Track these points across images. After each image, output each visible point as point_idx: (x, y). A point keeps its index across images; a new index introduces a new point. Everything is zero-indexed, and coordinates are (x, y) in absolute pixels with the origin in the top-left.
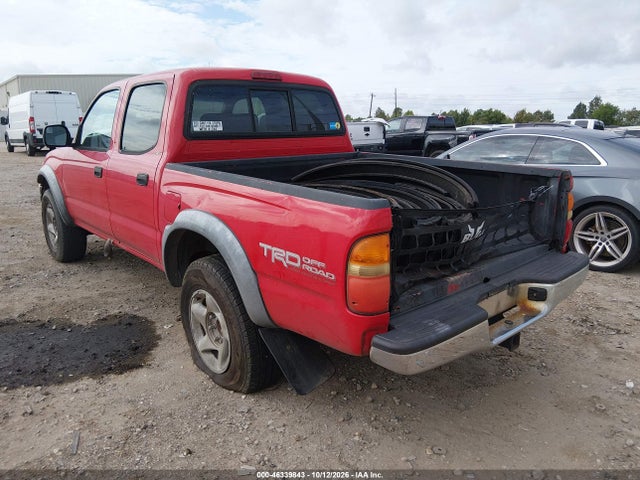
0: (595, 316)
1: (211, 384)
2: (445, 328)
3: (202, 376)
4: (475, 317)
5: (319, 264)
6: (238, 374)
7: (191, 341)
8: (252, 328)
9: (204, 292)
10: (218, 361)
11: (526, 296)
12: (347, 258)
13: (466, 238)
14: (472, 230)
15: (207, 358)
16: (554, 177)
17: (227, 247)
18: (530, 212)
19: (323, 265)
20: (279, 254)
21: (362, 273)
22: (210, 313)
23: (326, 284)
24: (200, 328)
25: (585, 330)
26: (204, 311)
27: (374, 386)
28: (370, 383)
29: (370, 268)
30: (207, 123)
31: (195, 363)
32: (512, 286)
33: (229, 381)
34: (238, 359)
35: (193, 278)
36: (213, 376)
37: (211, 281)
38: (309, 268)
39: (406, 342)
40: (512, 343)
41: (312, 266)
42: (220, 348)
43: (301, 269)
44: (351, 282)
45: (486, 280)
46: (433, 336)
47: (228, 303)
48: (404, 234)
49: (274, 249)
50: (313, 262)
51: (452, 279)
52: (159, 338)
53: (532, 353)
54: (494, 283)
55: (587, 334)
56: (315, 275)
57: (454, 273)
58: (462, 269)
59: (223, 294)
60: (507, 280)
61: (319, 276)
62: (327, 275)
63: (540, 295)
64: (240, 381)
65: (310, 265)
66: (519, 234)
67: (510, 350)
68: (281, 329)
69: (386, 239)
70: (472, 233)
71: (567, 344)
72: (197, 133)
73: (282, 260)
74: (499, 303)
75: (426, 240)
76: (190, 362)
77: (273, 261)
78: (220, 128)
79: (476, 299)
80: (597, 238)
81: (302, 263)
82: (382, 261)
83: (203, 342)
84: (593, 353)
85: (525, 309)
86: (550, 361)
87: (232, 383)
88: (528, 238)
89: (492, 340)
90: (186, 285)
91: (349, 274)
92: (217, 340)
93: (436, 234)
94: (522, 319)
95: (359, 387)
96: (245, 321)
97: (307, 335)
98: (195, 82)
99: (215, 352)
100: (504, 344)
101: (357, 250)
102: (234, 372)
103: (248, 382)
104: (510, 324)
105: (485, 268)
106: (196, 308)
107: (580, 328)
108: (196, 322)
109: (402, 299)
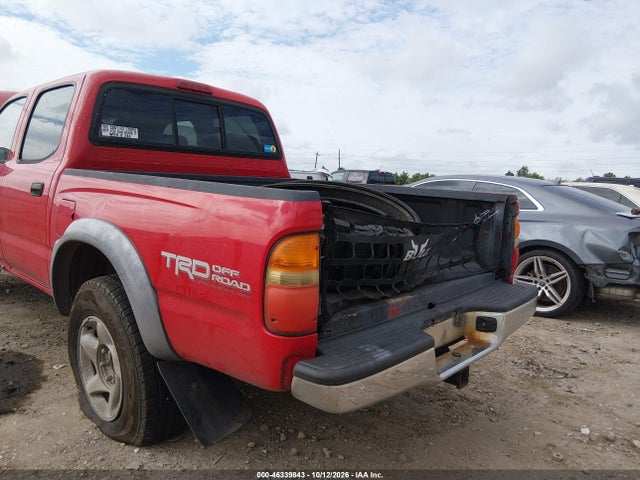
0: (541, 359)
1: (97, 434)
2: (384, 355)
3: (88, 425)
4: (419, 343)
5: (232, 272)
6: (131, 421)
7: (79, 382)
8: (149, 361)
9: (94, 318)
10: (109, 405)
11: (475, 326)
12: (266, 263)
13: (409, 255)
14: (415, 247)
15: (96, 403)
16: (499, 202)
17: (122, 259)
18: (475, 238)
19: (237, 273)
20: (185, 264)
21: (283, 281)
22: (103, 346)
23: (240, 297)
24: (90, 365)
25: (531, 374)
26: (95, 343)
27: (301, 435)
28: (297, 431)
29: (295, 276)
30: (118, 128)
31: (82, 409)
32: (458, 314)
33: (120, 431)
34: (131, 403)
35: (83, 303)
36: (101, 425)
37: (103, 304)
38: (220, 279)
39: (337, 370)
40: (460, 378)
41: (224, 276)
42: (111, 389)
43: (209, 280)
44: (271, 292)
45: (431, 306)
46: (371, 363)
47: (121, 330)
48: (337, 240)
49: (179, 258)
50: (223, 270)
51: (393, 301)
52: (45, 379)
53: (478, 397)
54: (440, 310)
55: (534, 377)
56: (226, 287)
57: (396, 295)
58: (404, 292)
59: (115, 319)
60: (453, 307)
61: (231, 288)
62: (240, 286)
63: (489, 326)
64: (133, 431)
65: (221, 275)
66: (465, 261)
67: (458, 388)
68: (186, 362)
69: (314, 240)
70: (415, 250)
71: (515, 388)
72: (106, 138)
73: (187, 270)
74: (445, 332)
75: (364, 249)
76: (76, 408)
77: (177, 273)
78: (135, 135)
79: (420, 324)
80: (536, 282)
81: (212, 272)
82: (309, 267)
83: (92, 382)
84: (543, 398)
85: (473, 340)
86: (497, 406)
87: (123, 433)
88: (473, 266)
89: (439, 374)
90: (75, 311)
91: (268, 282)
92: (109, 380)
93: (375, 245)
94: (470, 352)
95: (283, 437)
96: (141, 353)
97: (216, 368)
98: (108, 82)
99: (106, 395)
100: (451, 380)
101: (279, 252)
102: (126, 420)
103: (142, 431)
104: (458, 357)
105: (429, 293)
106: (86, 340)
107: (526, 372)
108: (86, 357)
109: (334, 319)
